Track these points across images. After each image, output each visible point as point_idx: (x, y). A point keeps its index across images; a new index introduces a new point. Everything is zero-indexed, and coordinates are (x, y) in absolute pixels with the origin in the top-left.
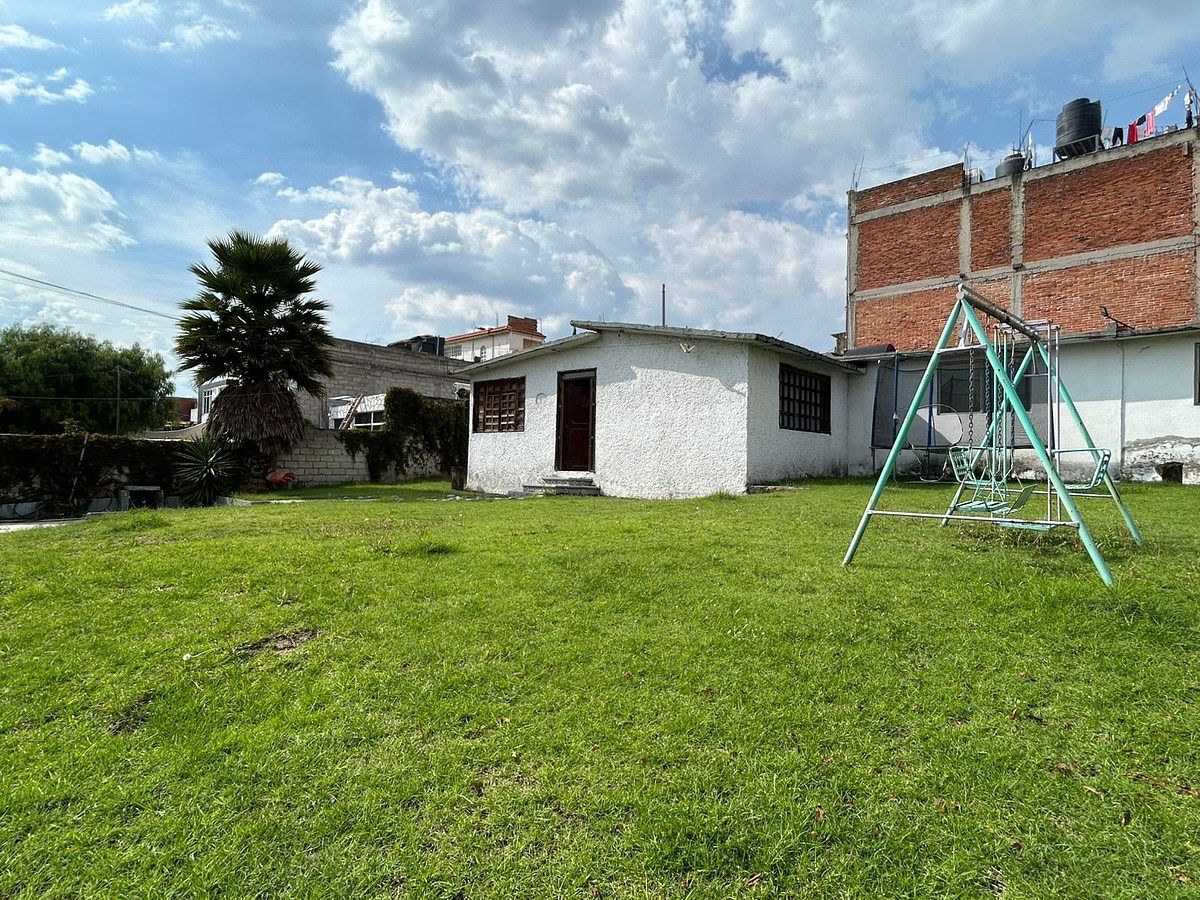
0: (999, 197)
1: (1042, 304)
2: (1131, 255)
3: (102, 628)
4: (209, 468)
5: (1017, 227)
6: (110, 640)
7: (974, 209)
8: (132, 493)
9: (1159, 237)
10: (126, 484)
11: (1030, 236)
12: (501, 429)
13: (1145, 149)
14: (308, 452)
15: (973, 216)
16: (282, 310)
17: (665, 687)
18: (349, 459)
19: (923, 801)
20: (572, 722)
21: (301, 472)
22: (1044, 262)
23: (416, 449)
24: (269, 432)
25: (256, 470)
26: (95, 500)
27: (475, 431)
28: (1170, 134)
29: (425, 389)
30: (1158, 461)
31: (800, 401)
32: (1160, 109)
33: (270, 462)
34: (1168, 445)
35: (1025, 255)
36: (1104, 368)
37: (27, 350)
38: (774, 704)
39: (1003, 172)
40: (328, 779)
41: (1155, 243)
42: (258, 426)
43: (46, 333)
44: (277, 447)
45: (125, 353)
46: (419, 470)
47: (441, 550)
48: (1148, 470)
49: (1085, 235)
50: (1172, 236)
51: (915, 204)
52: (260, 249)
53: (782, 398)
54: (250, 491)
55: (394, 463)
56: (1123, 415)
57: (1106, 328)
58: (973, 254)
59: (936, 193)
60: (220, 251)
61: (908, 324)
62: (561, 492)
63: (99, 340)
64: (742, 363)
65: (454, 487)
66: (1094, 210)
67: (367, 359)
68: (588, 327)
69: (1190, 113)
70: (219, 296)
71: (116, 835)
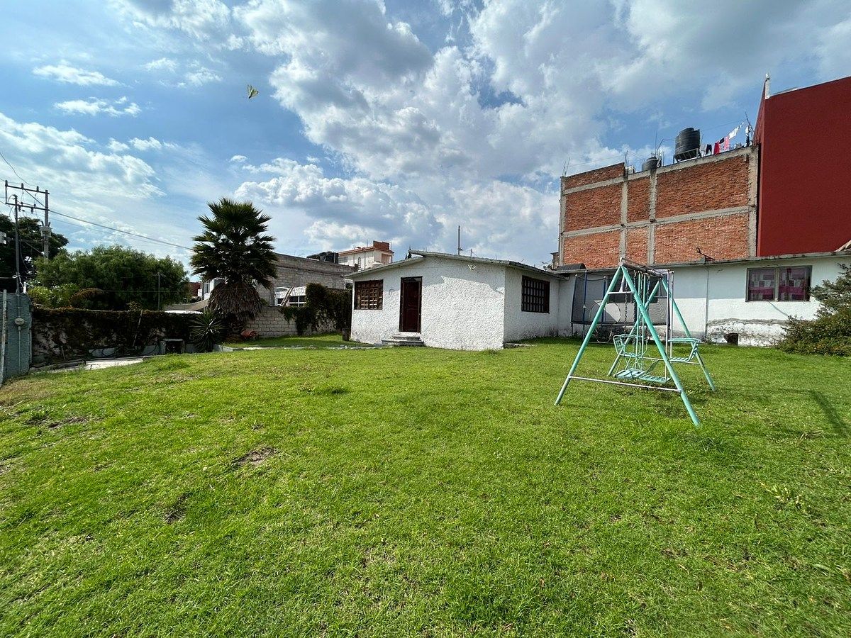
0: (644, 182)
1: (665, 241)
2: (713, 216)
3: (157, 445)
4: (209, 329)
5: (653, 199)
6: (162, 454)
7: (630, 188)
8: (167, 342)
9: (729, 206)
10: (164, 338)
11: (660, 204)
12: (370, 308)
13: (723, 157)
14: (263, 319)
15: (629, 192)
16: (249, 241)
17: (460, 493)
18: (286, 323)
19: (596, 573)
20: (412, 517)
21: (260, 330)
22: (667, 219)
23: (323, 317)
24: (242, 309)
25: (235, 329)
26: (147, 347)
27: (355, 308)
28: (737, 149)
29: (327, 283)
30: (725, 332)
31: (533, 296)
32: (732, 135)
33: (243, 325)
34: (731, 323)
35: (656, 214)
36: (698, 281)
37: (107, 260)
38: (518, 505)
39: (646, 167)
40: (285, 556)
41: (727, 210)
42: (236, 306)
43: (118, 250)
44: (247, 317)
45: (161, 261)
46: (324, 329)
47: (338, 392)
48: (720, 337)
49: (689, 204)
50: (737, 205)
51: (598, 185)
52: (236, 207)
53: (523, 295)
54: (231, 342)
55: (310, 325)
56: (707, 306)
57: (699, 259)
58: (628, 213)
59: (609, 179)
60: (215, 209)
61: (592, 251)
62: (403, 345)
63: (147, 254)
64: (501, 276)
65: (344, 339)
66: (695, 190)
67: (296, 265)
68: (418, 254)
69: (748, 137)
70: (214, 233)
71: (174, 595)
